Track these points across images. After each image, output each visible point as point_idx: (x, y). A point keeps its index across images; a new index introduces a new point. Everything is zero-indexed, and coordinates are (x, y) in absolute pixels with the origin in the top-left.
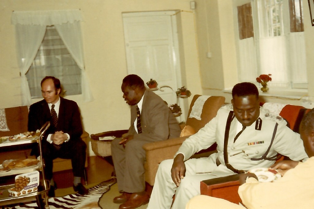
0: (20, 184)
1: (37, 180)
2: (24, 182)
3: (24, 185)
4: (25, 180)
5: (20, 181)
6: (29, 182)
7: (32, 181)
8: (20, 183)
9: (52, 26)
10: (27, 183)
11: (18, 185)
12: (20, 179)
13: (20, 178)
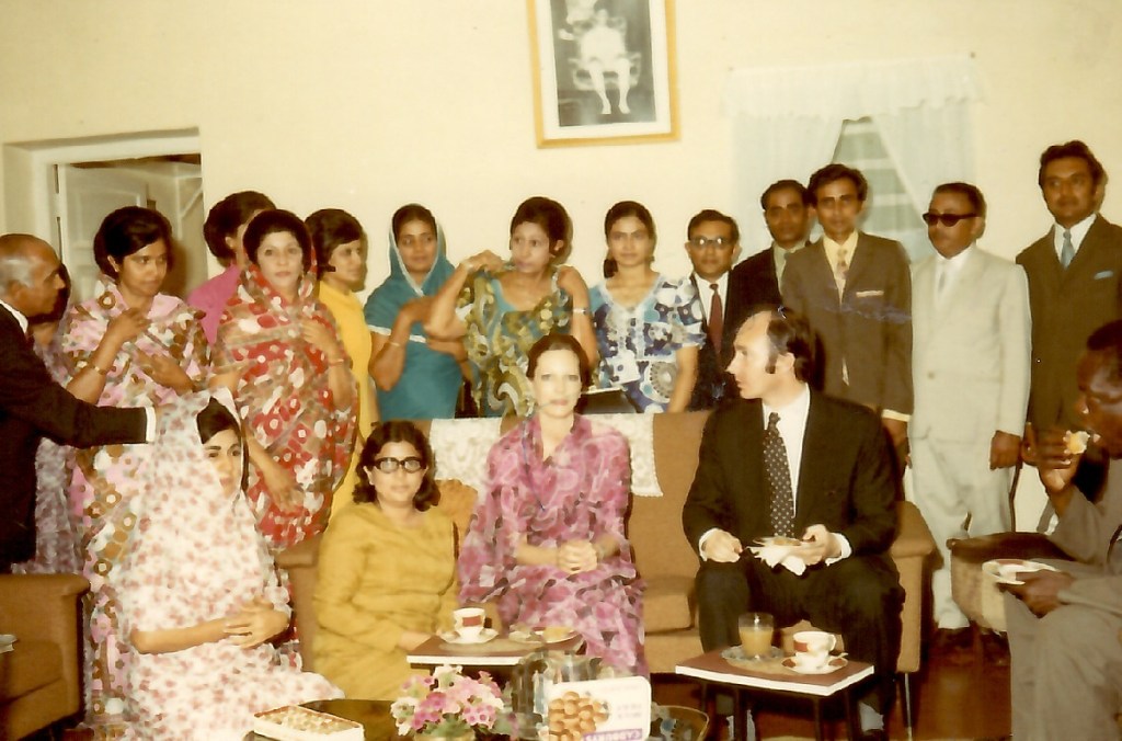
0: (567, 721)
1: (637, 715)
2: (585, 714)
3: (583, 725)
4: (589, 708)
5: (569, 709)
6: (605, 717)
7: (620, 716)
8: (567, 717)
9: (865, 120)
10: (595, 719)
11: (560, 723)
12: (570, 701)
13: (571, 698)
